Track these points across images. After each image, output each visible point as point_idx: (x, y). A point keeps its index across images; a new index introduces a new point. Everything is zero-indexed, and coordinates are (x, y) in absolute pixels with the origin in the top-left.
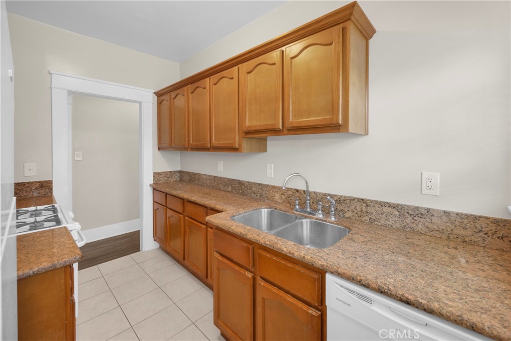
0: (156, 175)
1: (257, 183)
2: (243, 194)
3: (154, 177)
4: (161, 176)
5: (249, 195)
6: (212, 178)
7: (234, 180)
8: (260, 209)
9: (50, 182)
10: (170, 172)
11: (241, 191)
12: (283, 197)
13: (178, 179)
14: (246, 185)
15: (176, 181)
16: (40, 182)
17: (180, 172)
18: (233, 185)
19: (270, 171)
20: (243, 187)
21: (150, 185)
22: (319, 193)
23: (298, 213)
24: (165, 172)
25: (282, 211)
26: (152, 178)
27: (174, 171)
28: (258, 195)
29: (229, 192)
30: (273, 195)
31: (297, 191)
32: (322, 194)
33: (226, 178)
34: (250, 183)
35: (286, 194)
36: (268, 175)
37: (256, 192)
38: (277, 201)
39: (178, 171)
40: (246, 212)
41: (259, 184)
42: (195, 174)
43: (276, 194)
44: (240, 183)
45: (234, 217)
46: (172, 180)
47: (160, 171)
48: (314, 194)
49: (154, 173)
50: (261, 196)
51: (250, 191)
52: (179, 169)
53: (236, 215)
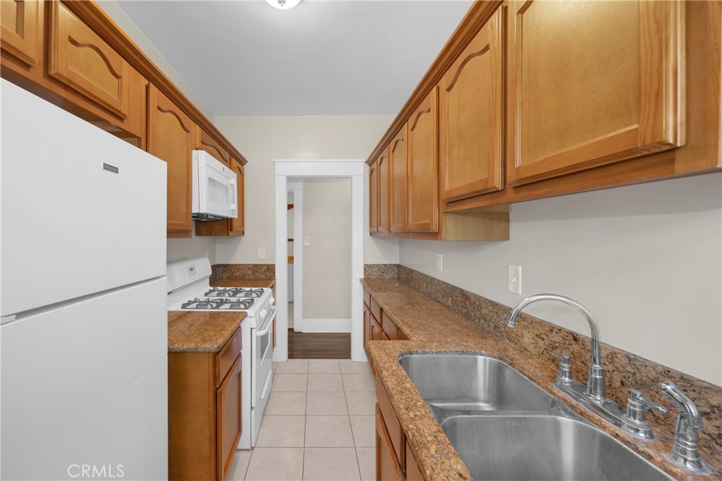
0: (367, 268)
1: (490, 302)
2: (467, 316)
3: (365, 270)
4: (374, 270)
5: (477, 320)
6: (429, 280)
7: (454, 288)
8: (476, 354)
9: (273, 266)
10: (385, 265)
11: (464, 311)
12: (541, 343)
13: (396, 276)
14: (472, 299)
15: (392, 278)
16: (267, 265)
17: (398, 266)
18: (454, 297)
19: (514, 280)
20: (467, 302)
21: (360, 280)
22: (646, 364)
23: (562, 394)
24: (378, 265)
25: (524, 375)
26: (363, 271)
27: (390, 265)
28: (492, 325)
29: (448, 307)
30: (519, 333)
31: (575, 339)
32: (655, 366)
33: (445, 283)
34: (479, 298)
35: (545, 338)
36: (511, 288)
37: (488, 318)
38: (527, 348)
39: (395, 265)
40: (440, 352)
41: (494, 304)
42: (412, 271)
43: (525, 332)
44: (465, 295)
45: (411, 353)
46: (387, 277)
47: (372, 263)
48: (625, 361)
49: (365, 265)
50: (496, 327)
51: (478, 314)
52: (398, 263)
53: (417, 353)
